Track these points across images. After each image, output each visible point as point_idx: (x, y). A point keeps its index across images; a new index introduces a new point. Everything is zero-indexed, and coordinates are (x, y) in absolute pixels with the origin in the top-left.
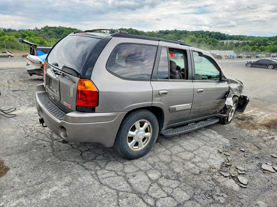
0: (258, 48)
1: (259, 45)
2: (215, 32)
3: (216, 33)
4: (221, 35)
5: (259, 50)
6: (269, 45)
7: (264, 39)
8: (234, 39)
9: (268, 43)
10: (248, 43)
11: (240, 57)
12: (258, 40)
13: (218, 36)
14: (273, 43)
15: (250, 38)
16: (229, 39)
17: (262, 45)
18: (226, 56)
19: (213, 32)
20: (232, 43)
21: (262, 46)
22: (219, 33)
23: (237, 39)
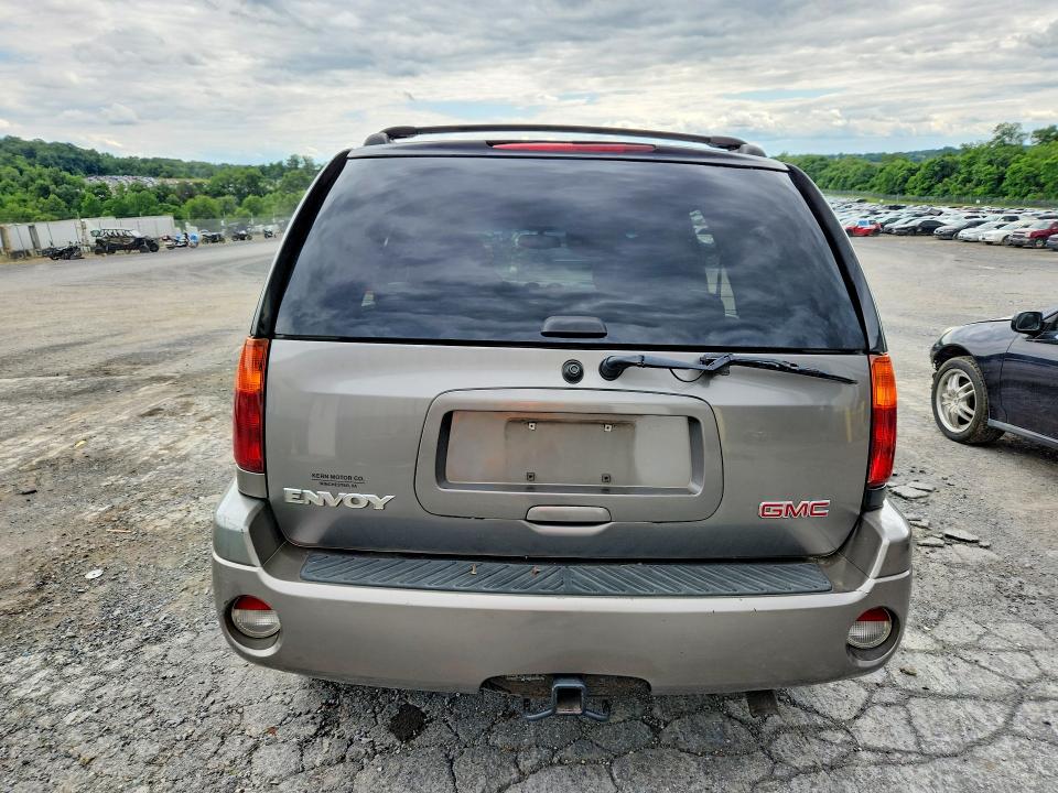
0: (240, 204)
1: (241, 195)
2: (48, 141)
3: (56, 147)
4: (80, 154)
5: (247, 211)
6: (271, 192)
7: (247, 172)
8: (138, 171)
9: (264, 187)
10: (199, 185)
11: (214, 239)
12: (231, 176)
13: (68, 161)
14: (278, 185)
15: (197, 170)
16: (120, 171)
17: (249, 193)
18: (169, 238)
19: (42, 143)
20: (138, 189)
21: (250, 197)
22: (71, 148)
23: (154, 173)
